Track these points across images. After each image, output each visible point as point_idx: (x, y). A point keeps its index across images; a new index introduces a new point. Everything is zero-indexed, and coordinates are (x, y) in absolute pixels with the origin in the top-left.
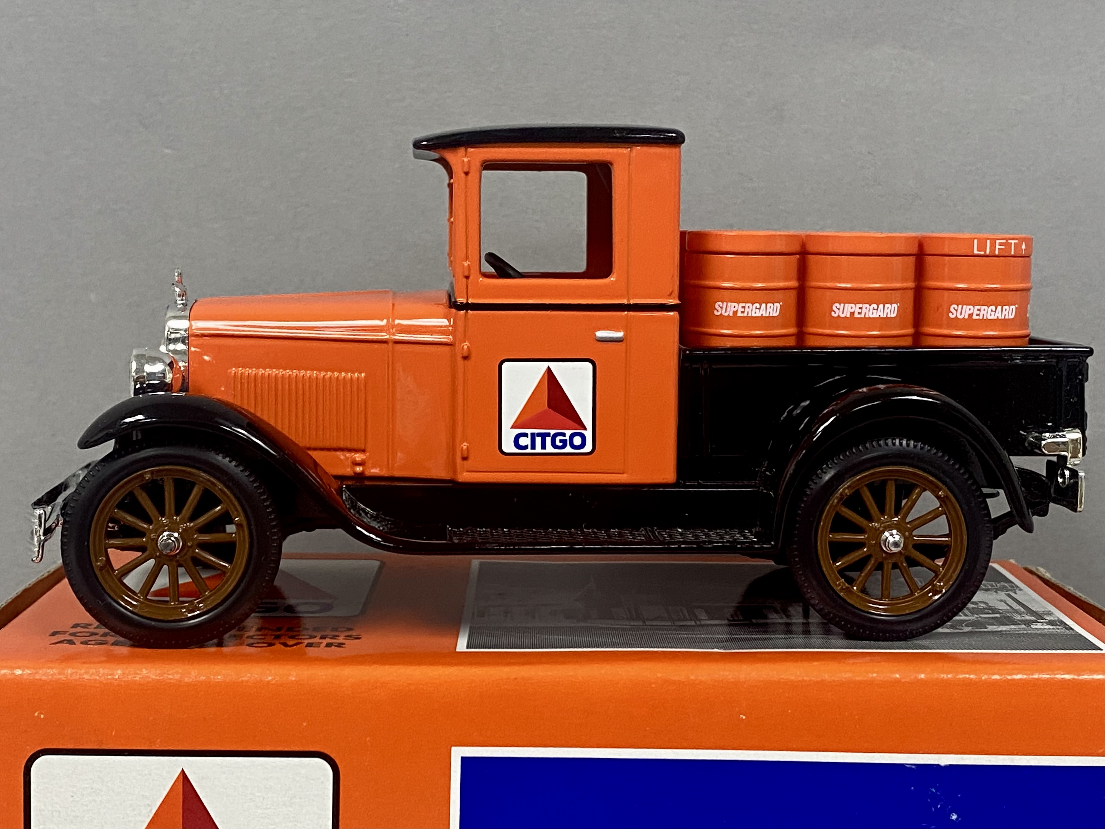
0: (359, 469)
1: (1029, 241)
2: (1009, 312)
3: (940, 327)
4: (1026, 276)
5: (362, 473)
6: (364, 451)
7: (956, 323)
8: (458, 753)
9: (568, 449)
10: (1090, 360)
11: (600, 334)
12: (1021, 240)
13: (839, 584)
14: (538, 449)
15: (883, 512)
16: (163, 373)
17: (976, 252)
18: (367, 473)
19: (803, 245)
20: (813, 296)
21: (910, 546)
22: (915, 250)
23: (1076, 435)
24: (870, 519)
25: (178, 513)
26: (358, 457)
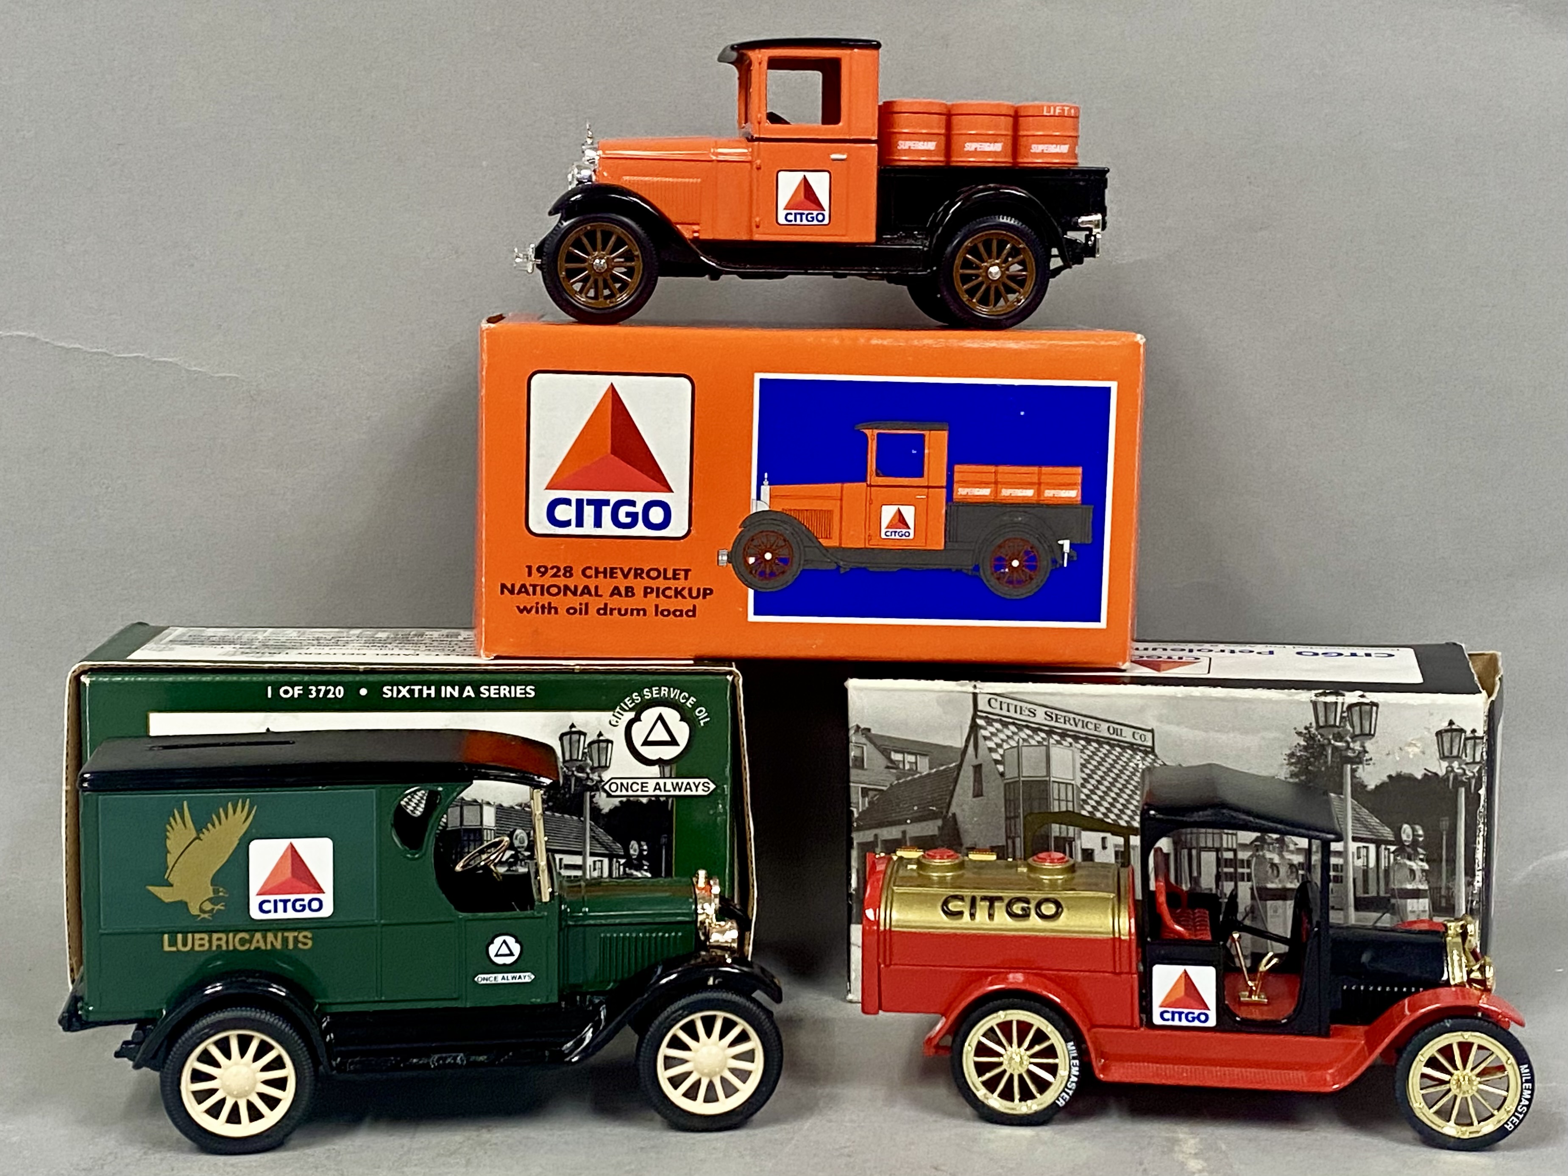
0: (696, 235)
1: (1077, 109)
2: (1064, 149)
3: (1028, 157)
4: (1076, 129)
5: (697, 238)
6: (698, 224)
7: (1036, 155)
8: (758, 376)
9: (815, 222)
10: (1108, 175)
11: (834, 156)
12: (1071, 108)
13: (965, 298)
14: (798, 222)
15: (990, 258)
16: (590, 176)
17: (1045, 113)
18: (701, 237)
19: (949, 111)
20: (955, 139)
21: (1005, 276)
22: (1012, 113)
23: (1099, 217)
24: (983, 262)
25: (603, 250)
26: (696, 228)
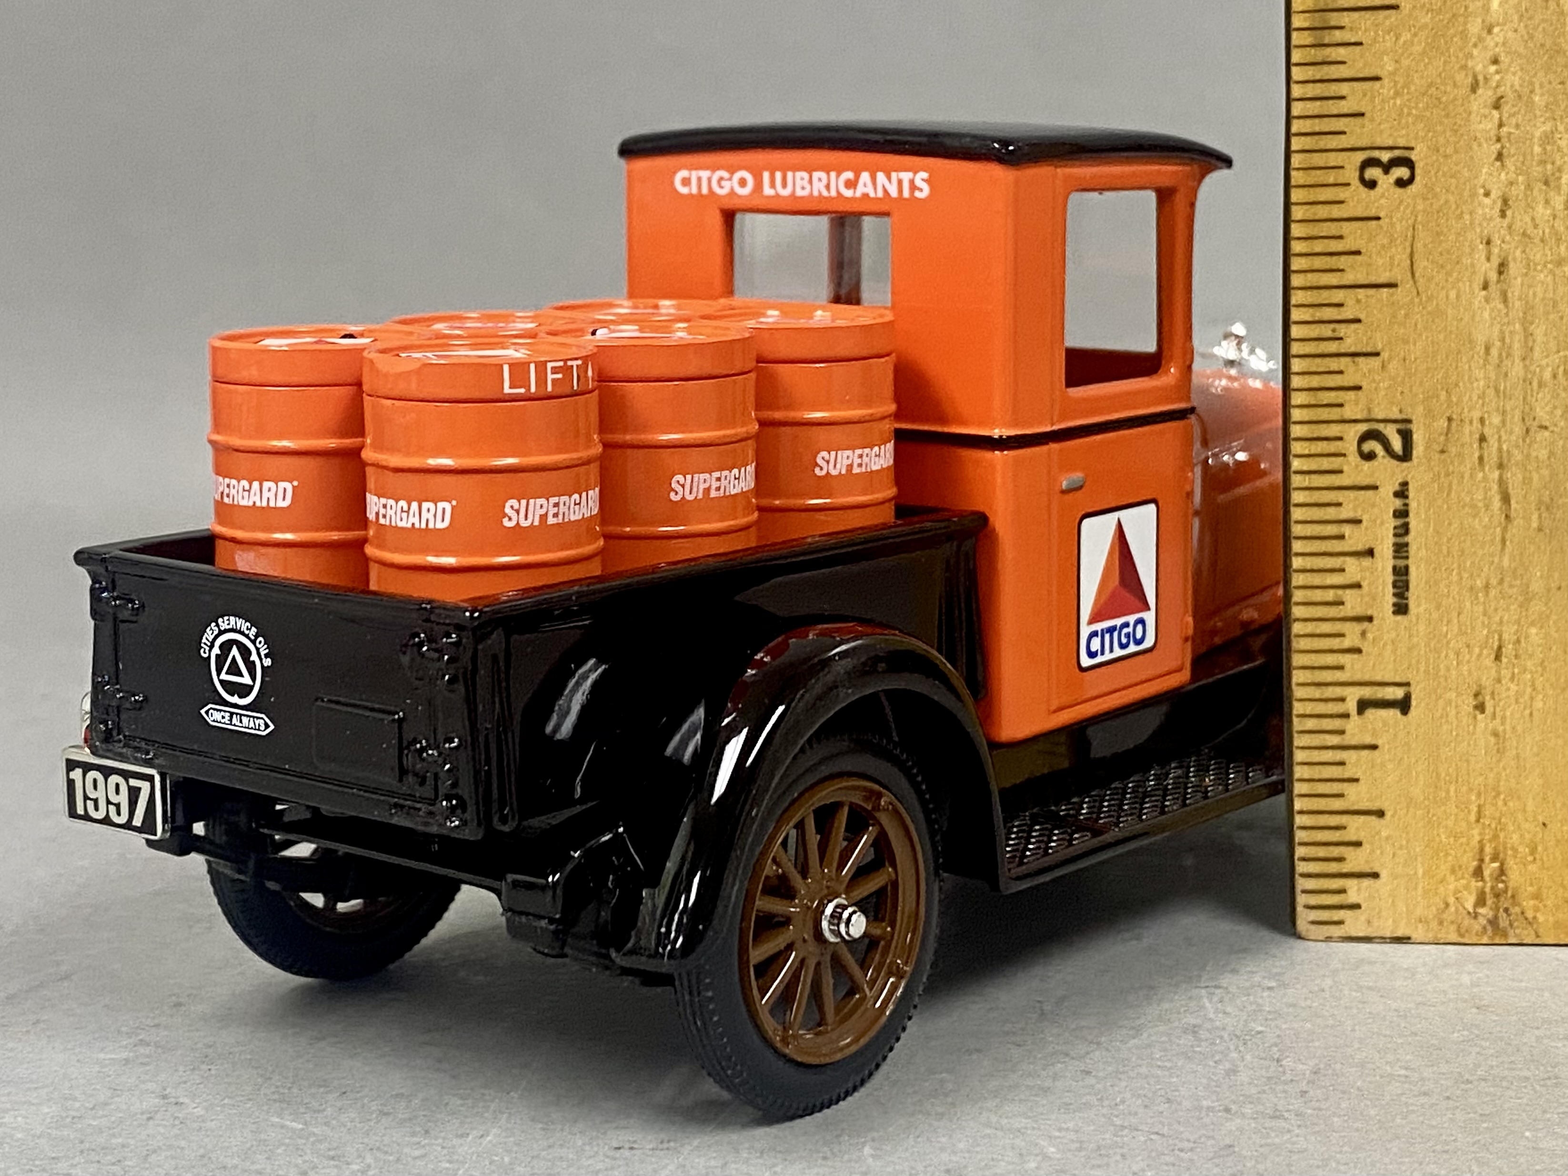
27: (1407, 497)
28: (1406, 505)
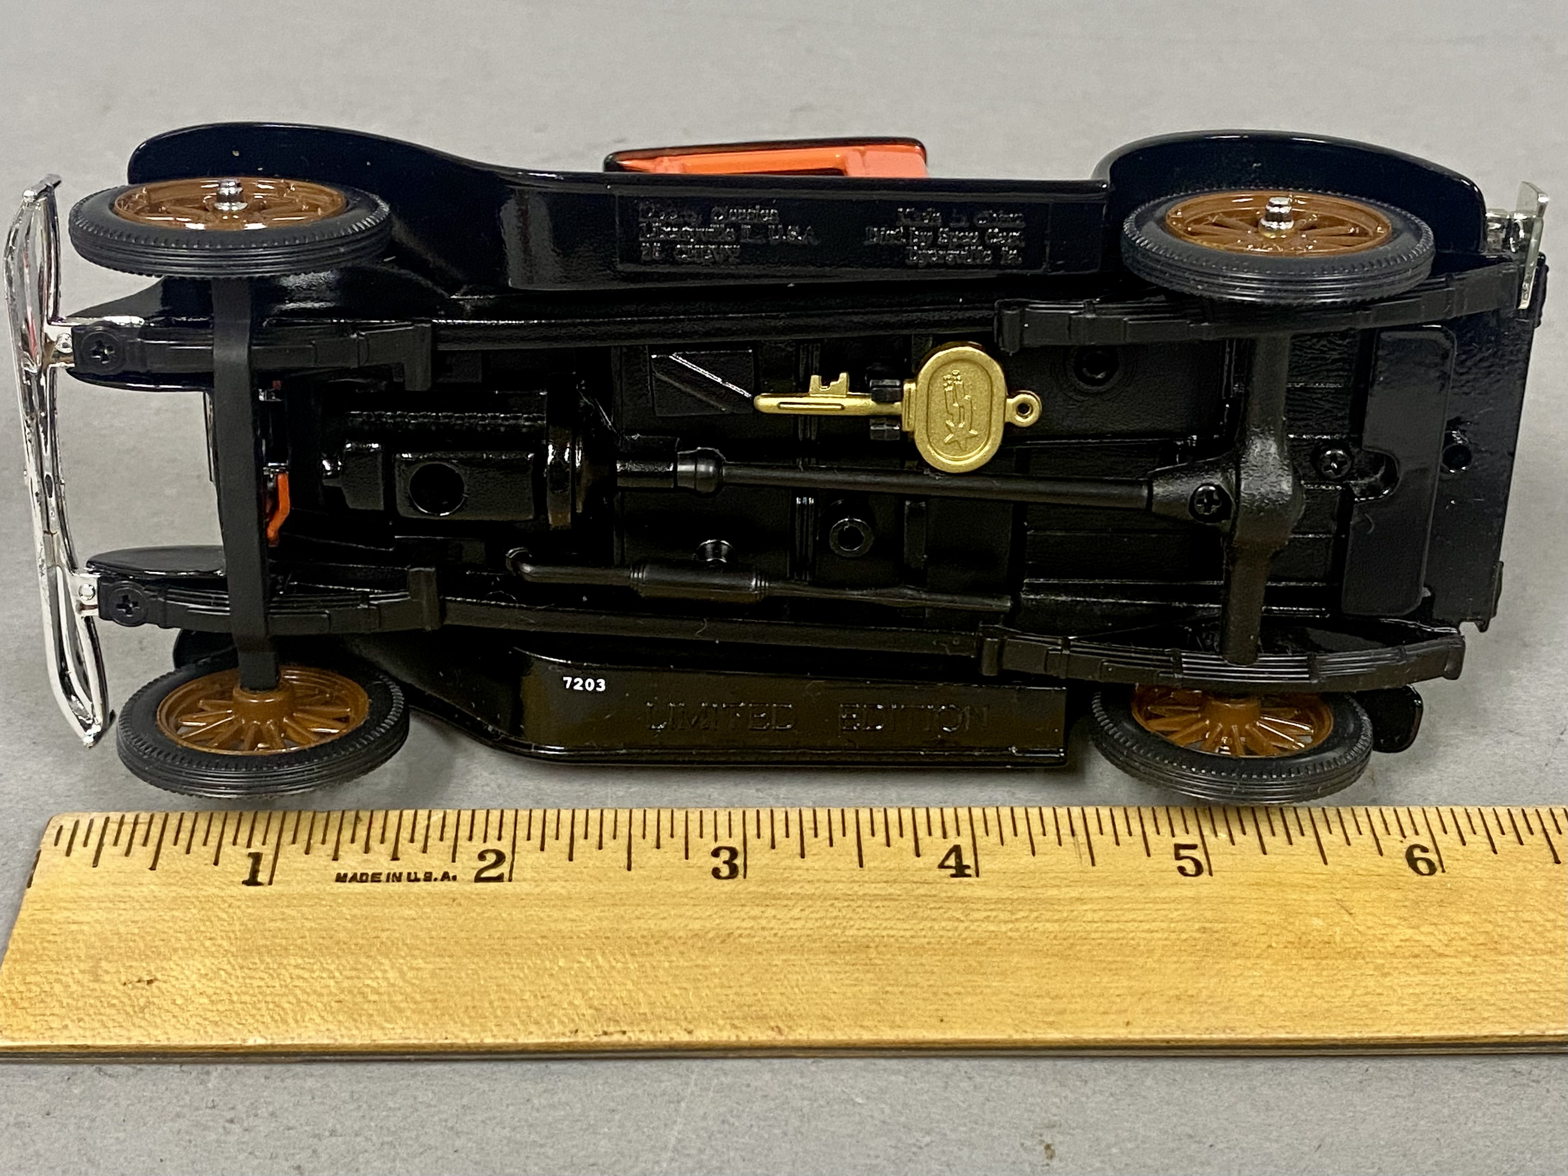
27: (442, 880)
28: (436, 880)
